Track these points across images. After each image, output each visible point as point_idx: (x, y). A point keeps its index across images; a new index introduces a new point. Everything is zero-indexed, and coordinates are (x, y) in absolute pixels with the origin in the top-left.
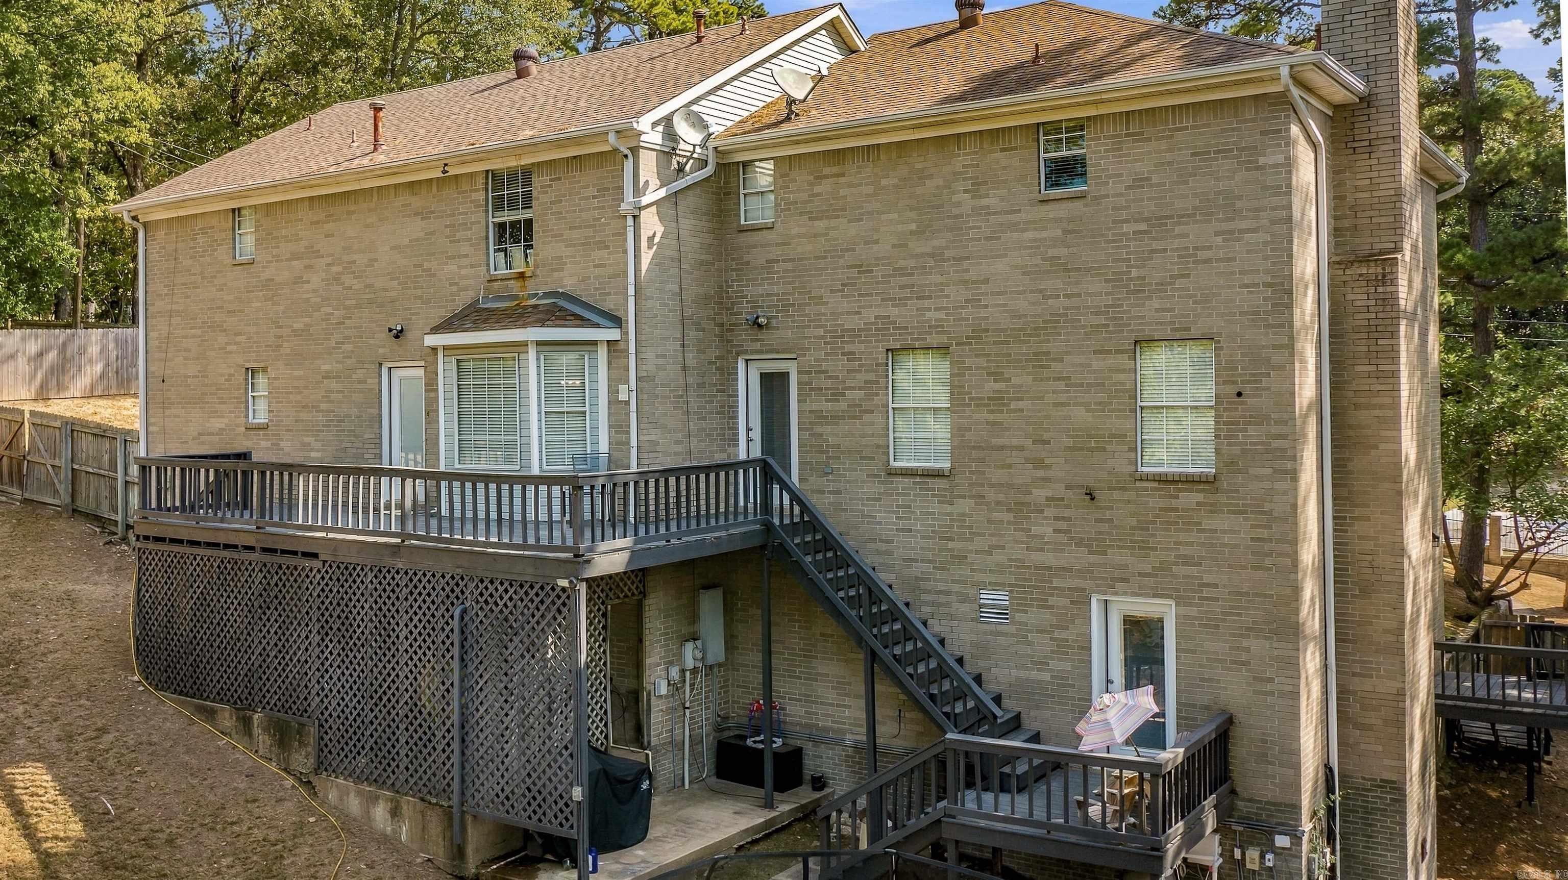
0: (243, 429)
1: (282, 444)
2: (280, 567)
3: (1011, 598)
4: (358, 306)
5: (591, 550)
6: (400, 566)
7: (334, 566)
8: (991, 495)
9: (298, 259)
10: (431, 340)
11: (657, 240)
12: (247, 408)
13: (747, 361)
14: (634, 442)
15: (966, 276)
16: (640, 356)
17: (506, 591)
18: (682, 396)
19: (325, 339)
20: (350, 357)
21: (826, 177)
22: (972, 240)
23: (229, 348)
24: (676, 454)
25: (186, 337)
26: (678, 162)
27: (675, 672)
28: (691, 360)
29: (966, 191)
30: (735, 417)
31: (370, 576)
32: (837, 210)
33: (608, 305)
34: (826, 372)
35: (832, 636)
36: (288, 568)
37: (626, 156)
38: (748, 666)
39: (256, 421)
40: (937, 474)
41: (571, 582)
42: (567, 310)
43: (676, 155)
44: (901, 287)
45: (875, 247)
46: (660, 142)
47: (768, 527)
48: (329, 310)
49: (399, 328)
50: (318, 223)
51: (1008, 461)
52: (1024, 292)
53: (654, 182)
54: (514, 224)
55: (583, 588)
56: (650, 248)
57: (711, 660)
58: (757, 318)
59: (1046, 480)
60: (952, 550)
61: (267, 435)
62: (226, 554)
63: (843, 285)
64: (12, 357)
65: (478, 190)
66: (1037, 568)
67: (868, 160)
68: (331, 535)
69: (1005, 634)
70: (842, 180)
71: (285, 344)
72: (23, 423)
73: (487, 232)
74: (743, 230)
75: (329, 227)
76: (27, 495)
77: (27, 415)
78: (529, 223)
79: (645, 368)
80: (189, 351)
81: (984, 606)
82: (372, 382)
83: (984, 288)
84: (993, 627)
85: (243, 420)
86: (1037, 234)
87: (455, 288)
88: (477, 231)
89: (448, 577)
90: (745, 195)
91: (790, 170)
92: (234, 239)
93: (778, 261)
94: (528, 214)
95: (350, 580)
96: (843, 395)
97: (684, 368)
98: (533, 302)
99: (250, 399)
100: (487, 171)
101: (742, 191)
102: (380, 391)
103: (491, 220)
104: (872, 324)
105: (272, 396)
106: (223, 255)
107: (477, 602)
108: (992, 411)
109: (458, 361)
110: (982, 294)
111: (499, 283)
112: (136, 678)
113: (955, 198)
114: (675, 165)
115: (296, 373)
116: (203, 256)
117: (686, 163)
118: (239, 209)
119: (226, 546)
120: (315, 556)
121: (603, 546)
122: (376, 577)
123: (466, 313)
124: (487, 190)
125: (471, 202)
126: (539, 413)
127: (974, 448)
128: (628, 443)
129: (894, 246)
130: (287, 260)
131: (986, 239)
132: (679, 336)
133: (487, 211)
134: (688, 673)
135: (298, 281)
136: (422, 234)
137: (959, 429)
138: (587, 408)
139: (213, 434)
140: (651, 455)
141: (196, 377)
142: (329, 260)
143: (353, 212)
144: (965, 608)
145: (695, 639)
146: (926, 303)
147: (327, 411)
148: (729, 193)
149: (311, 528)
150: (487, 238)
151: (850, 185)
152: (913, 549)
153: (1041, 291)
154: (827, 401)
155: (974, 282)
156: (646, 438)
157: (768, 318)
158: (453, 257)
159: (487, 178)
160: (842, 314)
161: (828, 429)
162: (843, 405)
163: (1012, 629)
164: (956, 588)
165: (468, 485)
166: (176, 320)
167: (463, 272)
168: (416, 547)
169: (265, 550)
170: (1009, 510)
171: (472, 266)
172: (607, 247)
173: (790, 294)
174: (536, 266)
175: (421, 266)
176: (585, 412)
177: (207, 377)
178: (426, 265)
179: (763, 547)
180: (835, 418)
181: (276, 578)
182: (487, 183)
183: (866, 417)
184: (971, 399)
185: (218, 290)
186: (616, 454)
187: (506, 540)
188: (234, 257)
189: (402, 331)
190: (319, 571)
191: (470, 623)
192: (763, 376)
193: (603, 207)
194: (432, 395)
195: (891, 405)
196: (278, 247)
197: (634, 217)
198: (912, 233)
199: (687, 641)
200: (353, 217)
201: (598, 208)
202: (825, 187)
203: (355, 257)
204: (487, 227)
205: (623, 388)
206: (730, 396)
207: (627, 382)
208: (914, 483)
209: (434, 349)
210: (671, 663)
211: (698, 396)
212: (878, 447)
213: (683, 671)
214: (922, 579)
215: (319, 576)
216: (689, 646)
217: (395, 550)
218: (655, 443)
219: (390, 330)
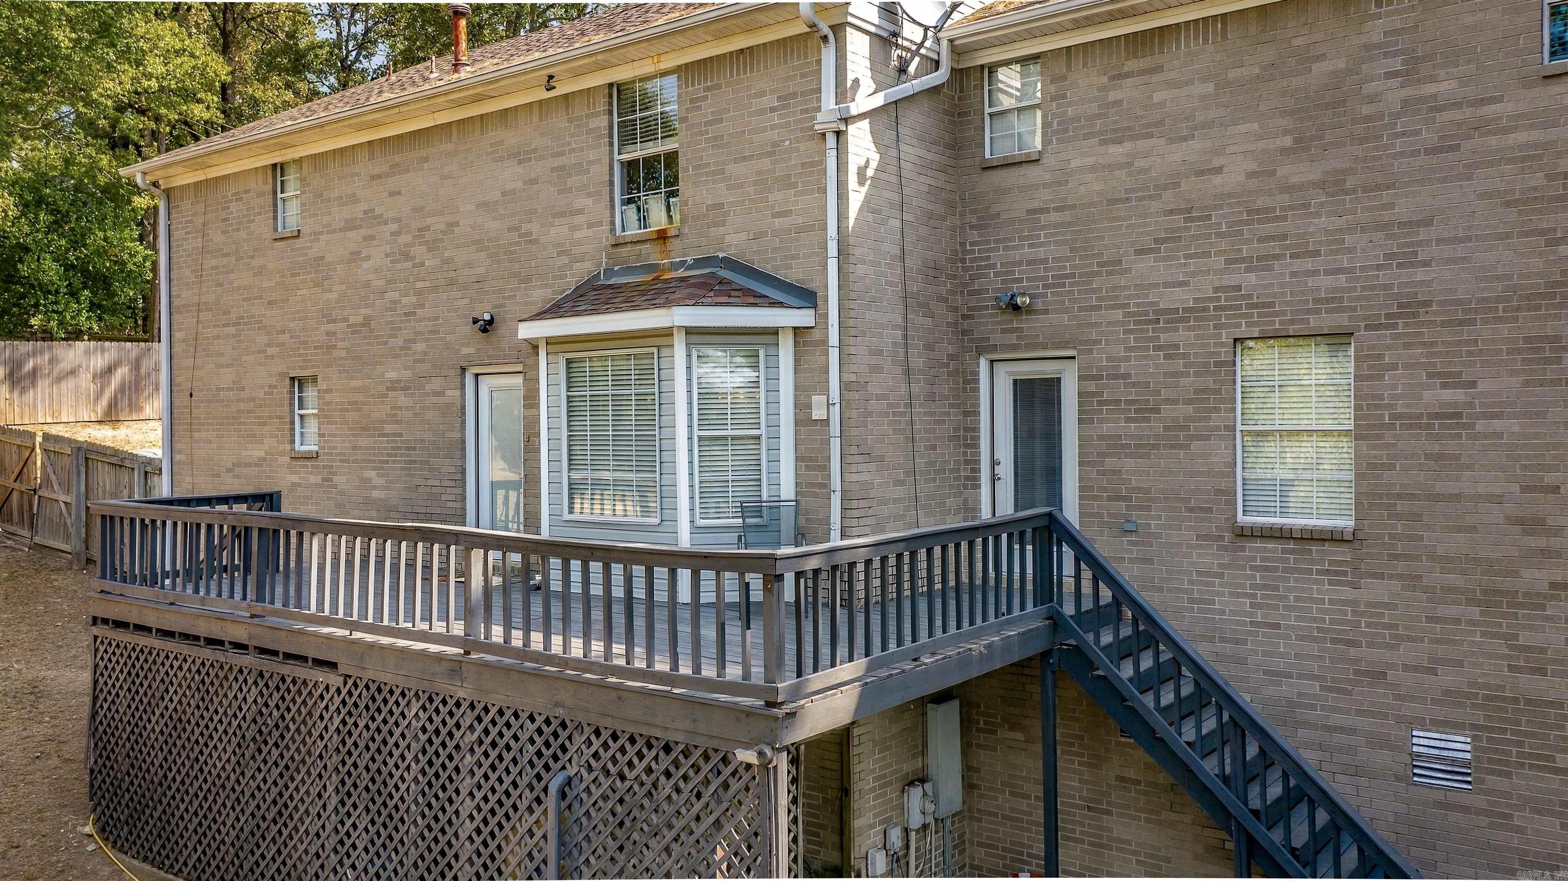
0: (287, 459)
1: (336, 479)
2: (283, 680)
3: (1475, 748)
4: (435, 289)
5: (796, 693)
6: (461, 694)
7: (361, 685)
8: (1436, 577)
9: (355, 228)
10: (527, 331)
11: (870, 172)
12: (293, 429)
13: (992, 361)
14: (836, 482)
15: (1387, 215)
16: (847, 350)
17: (640, 756)
18: (903, 414)
19: (391, 336)
20: (423, 361)
21: (1127, 75)
22: (1402, 154)
23: (270, 351)
24: (895, 501)
25: (218, 337)
26: (900, 57)
27: (895, 836)
28: (918, 362)
29: (1390, 75)
30: (975, 445)
31: (415, 707)
32: (1149, 125)
33: (793, 275)
34: (1126, 376)
35: (1138, 782)
36: (294, 682)
37: (825, 38)
38: (996, 815)
39: (305, 448)
40: (1333, 537)
41: (761, 754)
42: (730, 282)
43: (897, 45)
44: (1261, 240)
45: (1217, 180)
46: (876, 21)
47: (1055, 621)
48: (395, 295)
49: (487, 317)
50: (378, 177)
51: (1469, 520)
52: (1508, 236)
53: (867, 85)
54: (650, 162)
55: (782, 763)
56: (861, 183)
57: (943, 812)
58: (1013, 296)
59: (1546, 553)
60: (1356, 661)
61: (318, 467)
62: (207, 653)
63: (1156, 241)
64: (73, 372)
65: (597, 114)
66: (1528, 702)
67: (1206, 40)
68: (357, 635)
69: (1466, 810)
70: (1156, 78)
71: (340, 344)
72: (33, 449)
73: (611, 174)
74: (988, 168)
75: (393, 182)
76: (37, 539)
77: (39, 439)
78: (671, 158)
79: (853, 368)
80: (222, 355)
81: (1419, 755)
82: (452, 394)
83: (1423, 234)
84: (1439, 796)
85: (288, 447)
86: (1535, 135)
87: (565, 260)
88: (599, 172)
89: (540, 720)
90: (991, 115)
91: (1069, 68)
92: (275, 205)
93: (1047, 210)
94: (670, 145)
95: (385, 710)
96: (1158, 411)
97: (907, 372)
98: (681, 273)
99: (297, 419)
100: (611, 85)
101: (987, 110)
102: (463, 407)
103: (617, 157)
104: (1210, 299)
105: (323, 417)
106: (262, 228)
107: (590, 769)
108: (1438, 438)
109: (569, 362)
110: (1420, 244)
111: (629, 248)
112: (89, 829)
113: (1370, 88)
114: (895, 63)
115: (353, 383)
116: (238, 230)
117: (912, 59)
118: (282, 165)
119: (210, 642)
120: (333, 665)
121: (817, 680)
122: (424, 708)
123: (581, 292)
124: (610, 113)
125: (589, 132)
126: (690, 439)
127: (1399, 496)
128: (826, 485)
129: (1250, 175)
130: (341, 230)
131: (1428, 152)
132: (899, 320)
133: (611, 144)
134: (913, 835)
135: (355, 257)
136: (520, 184)
137: (1373, 466)
138: (763, 431)
139: (248, 465)
140: (863, 504)
141: (231, 389)
142: (393, 227)
143: (426, 159)
144: (1383, 758)
145: (923, 781)
146: (1308, 264)
147: (395, 435)
148: (966, 114)
149: (327, 622)
150: (611, 183)
151: (1172, 85)
152: (1282, 656)
153: (1542, 232)
154: (1128, 420)
155: (1401, 225)
156: (854, 478)
157: (1032, 297)
158: (562, 214)
159: (611, 96)
160: (1156, 286)
161: (1129, 464)
162: (1157, 427)
163: (1480, 801)
164: (1364, 723)
165: (576, 565)
166: (205, 316)
167: (577, 235)
168: (487, 665)
169: (263, 651)
170: (1472, 601)
171: (590, 226)
172: (793, 186)
173: (1068, 259)
174: (683, 220)
175: (517, 229)
176: (758, 438)
177: (243, 389)
178: (525, 228)
179: (1045, 655)
180: (1142, 449)
181: (275, 696)
182: (611, 104)
183: (1195, 446)
184: (1394, 417)
185: (255, 275)
186: (807, 502)
187: (640, 664)
188: (276, 230)
189: (491, 322)
190: (339, 691)
191: (576, 805)
192: (1018, 385)
193: (788, 124)
194: (533, 412)
195: (1239, 427)
196: (330, 213)
197: (838, 133)
198: (1285, 151)
199: (911, 784)
200: (426, 165)
201: (780, 126)
202: (1126, 91)
203: (429, 221)
204: (611, 168)
205: (818, 400)
206: (966, 414)
207: (826, 391)
208: (1284, 551)
209: (533, 346)
210: (887, 821)
211: (925, 414)
212: (1218, 492)
213: (906, 831)
214: (1300, 705)
215: (337, 700)
216: (916, 793)
217: (455, 667)
218: (866, 486)
219: (475, 321)
